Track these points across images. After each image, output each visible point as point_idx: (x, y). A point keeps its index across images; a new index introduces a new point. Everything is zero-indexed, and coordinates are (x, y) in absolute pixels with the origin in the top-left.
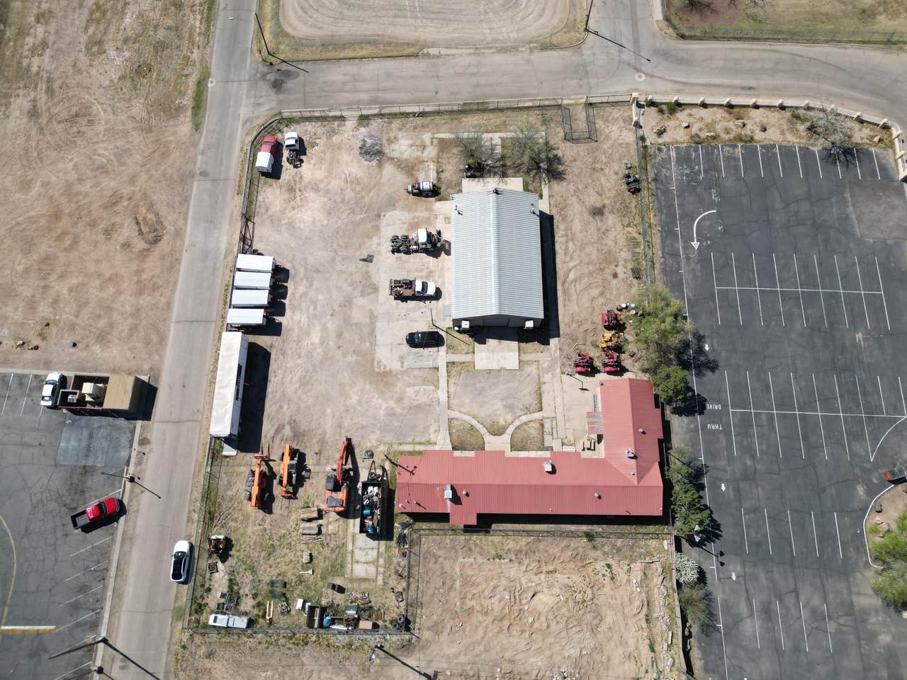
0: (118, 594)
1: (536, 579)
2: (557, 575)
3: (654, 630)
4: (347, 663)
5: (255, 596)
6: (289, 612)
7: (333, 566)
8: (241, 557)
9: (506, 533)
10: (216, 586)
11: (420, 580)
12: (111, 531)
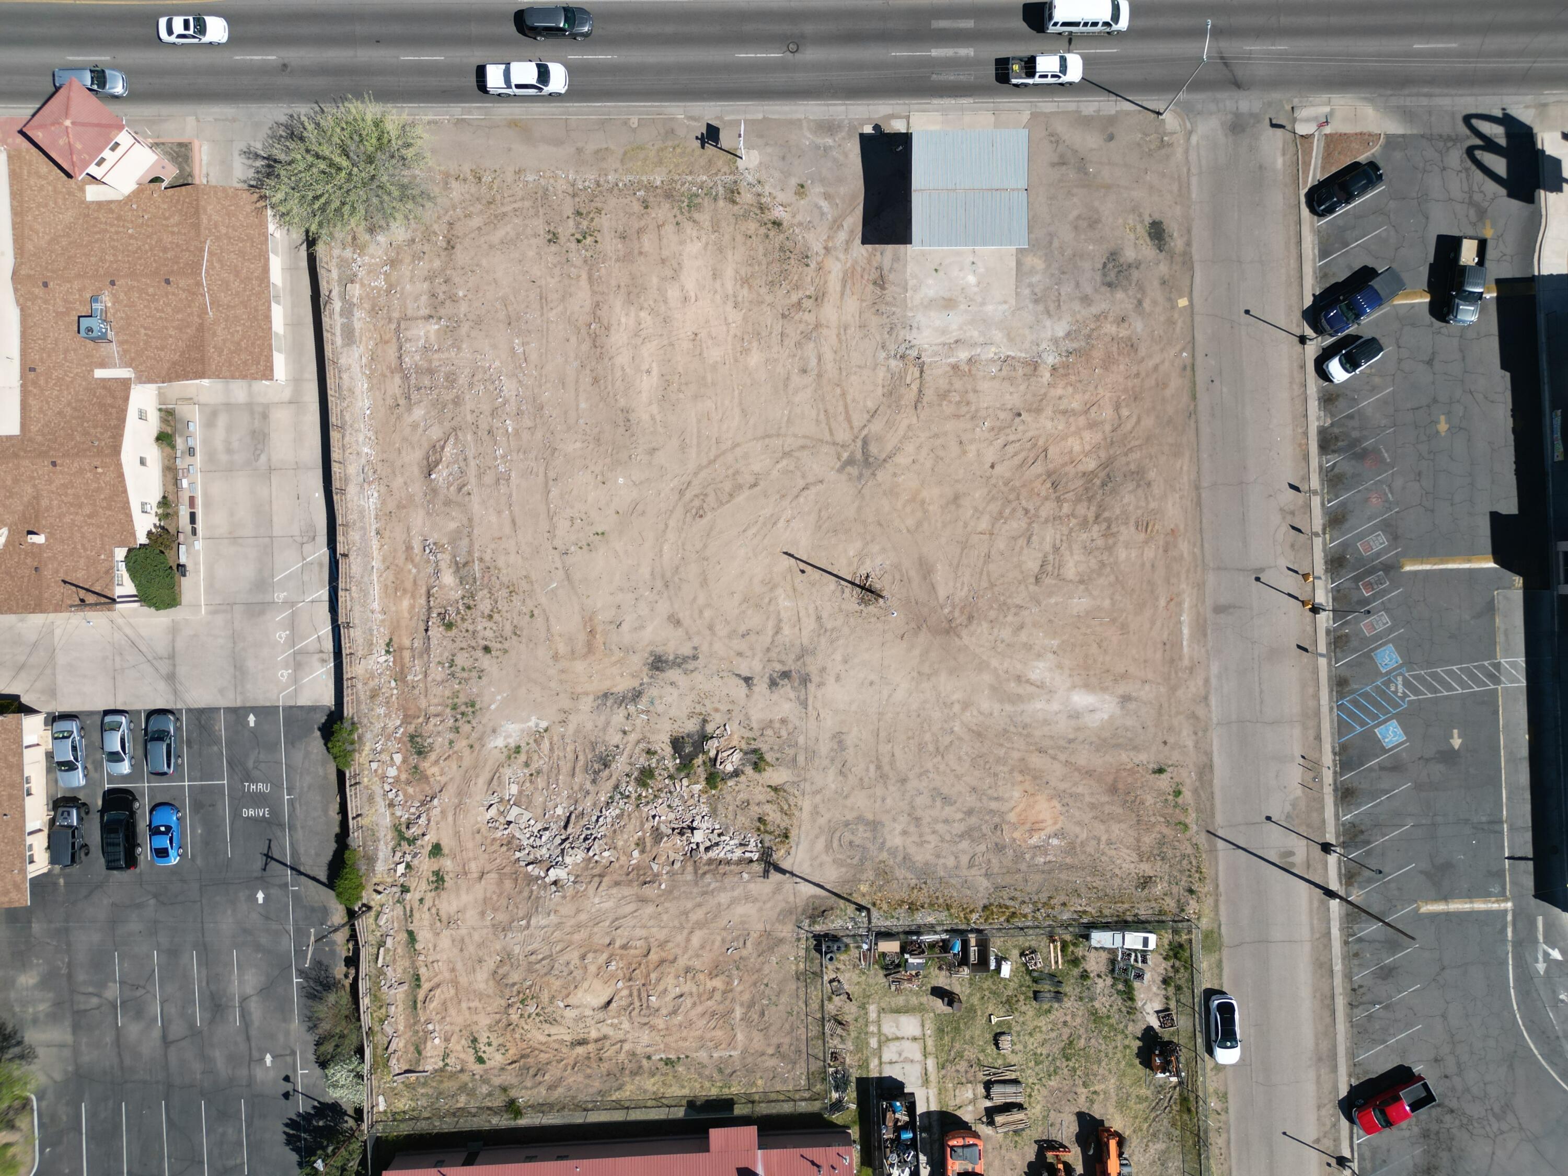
0: (1323, 967)
1: (606, 1030)
2: (568, 1038)
3: (407, 964)
4: (913, 882)
5: (1085, 976)
6: (1022, 954)
7: (957, 1030)
8: (1119, 1037)
9: (659, 1101)
10: (1155, 989)
11: (803, 1017)
12: (1358, 1070)
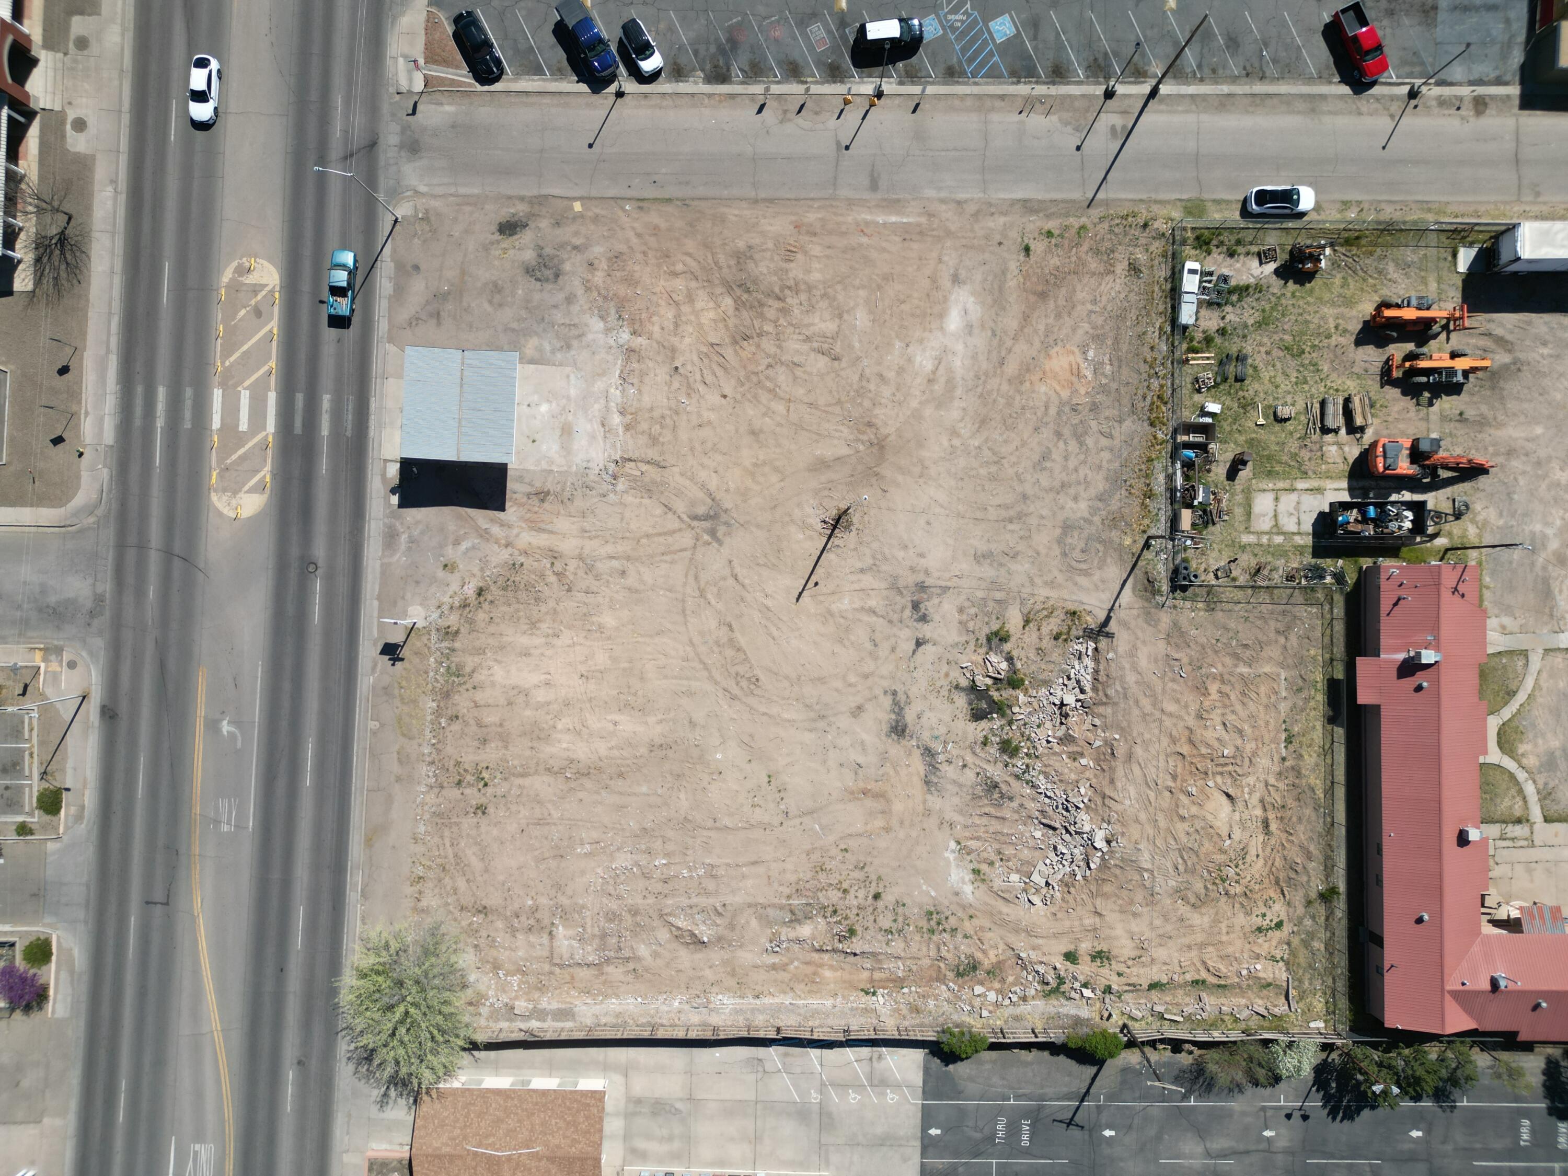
0: (1224, 103)
1: (1254, 800)
2: (1261, 838)
3: (1180, 992)
4: (1123, 492)
5: (1222, 332)
6: (1199, 391)
7: (1269, 458)
8: (1283, 301)
9: (1327, 751)
10: (1238, 265)
11: (1250, 606)
12: (1325, 75)
